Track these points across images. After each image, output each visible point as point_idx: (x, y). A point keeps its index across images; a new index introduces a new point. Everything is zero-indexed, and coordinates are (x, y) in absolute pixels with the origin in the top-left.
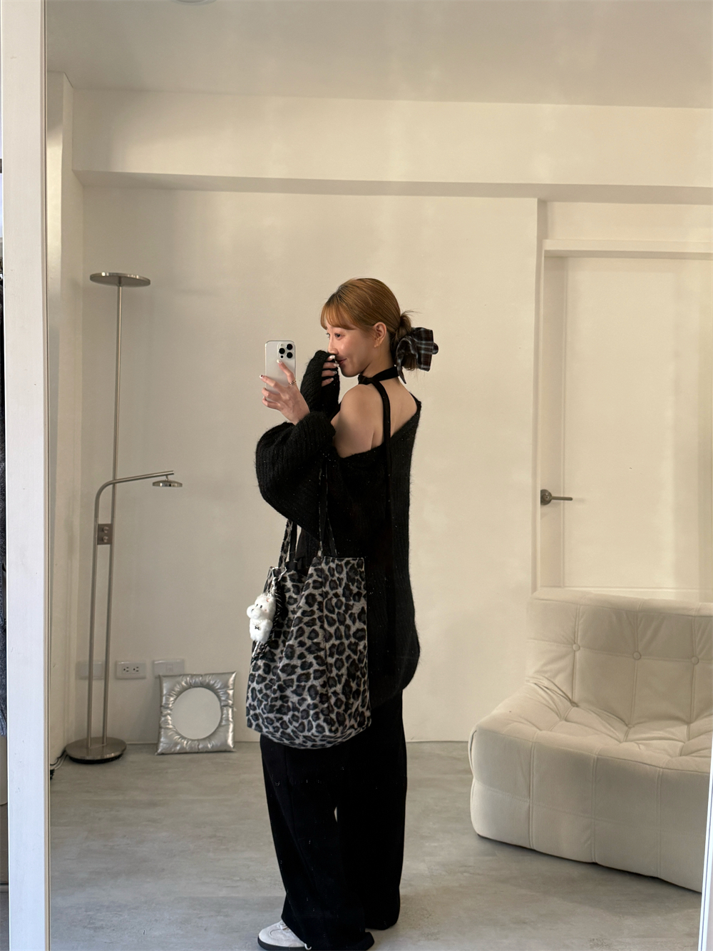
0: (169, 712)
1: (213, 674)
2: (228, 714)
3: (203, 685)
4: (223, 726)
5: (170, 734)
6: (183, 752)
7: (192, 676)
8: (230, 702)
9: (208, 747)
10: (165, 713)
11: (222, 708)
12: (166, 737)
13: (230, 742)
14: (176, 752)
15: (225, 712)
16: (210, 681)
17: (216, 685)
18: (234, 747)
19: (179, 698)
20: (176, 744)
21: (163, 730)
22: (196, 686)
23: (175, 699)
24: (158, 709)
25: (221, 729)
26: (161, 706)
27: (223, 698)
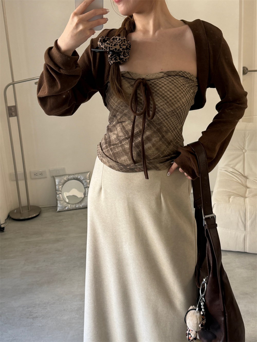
0: (60, 192)
1: (79, 173)
3: (74, 179)
5: (62, 202)
6: (69, 210)
7: (69, 175)
8: (88, 185)
9: (80, 207)
10: (58, 193)
11: (85, 188)
12: (60, 204)
14: (66, 210)
15: (86, 190)
16: (78, 177)
17: (81, 178)
19: (64, 186)
21: (58, 201)
22: (71, 179)
23: (62, 187)
25: (86, 198)
26: (56, 190)
27: (85, 184)
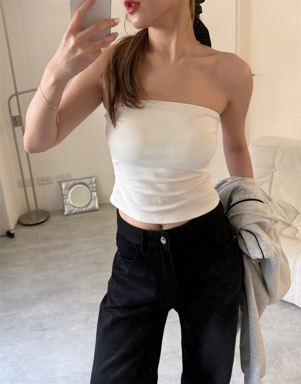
0: (67, 197)
1: (84, 178)
2: (94, 195)
3: (80, 183)
4: (93, 200)
6: (76, 213)
7: (75, 180)
8: (95, 189)
9: (87, 210)
10: (65, 197)
11: (91, 192)
12: (67, 208)
13: (97, 206)
14: (73, 213)
15: (93, 193)
16: (84, 181)
17: (87, 183)
18: (99, 208)
20: (72, 211)
21: (65, 205)
22: (78, 184)
23: (69, 191)
24: (62, 196)
25: (93, 202)
26: (63, 195)
27: (91, 188)
